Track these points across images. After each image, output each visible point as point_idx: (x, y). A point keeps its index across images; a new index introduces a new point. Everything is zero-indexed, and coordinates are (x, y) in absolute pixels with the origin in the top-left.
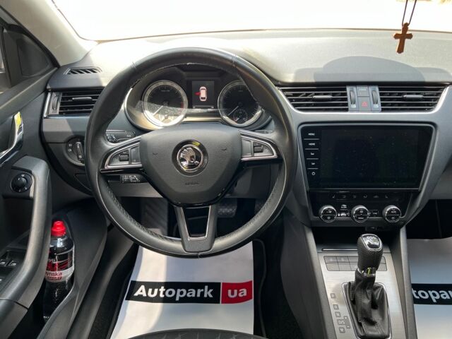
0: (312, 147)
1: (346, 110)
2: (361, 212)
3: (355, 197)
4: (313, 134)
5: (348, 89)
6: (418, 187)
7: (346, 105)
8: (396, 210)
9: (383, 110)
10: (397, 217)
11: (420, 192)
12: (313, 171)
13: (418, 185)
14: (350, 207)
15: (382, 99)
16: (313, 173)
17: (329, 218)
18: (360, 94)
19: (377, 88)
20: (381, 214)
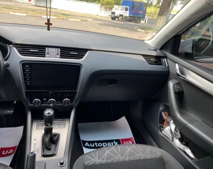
0: (28, 72)
1: (45, 57)
4: (28, 66)
5: (47, 48)
7: (45, 55)
9: (61, 58)
10: (68, 104)
13: (76, 90)
15: (61, 54)
16: (28, 84)
17: (37, 104)
18: (52, 51)
19: (59, 49)
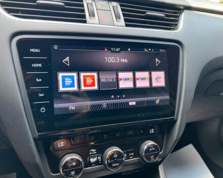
0: (38, 69)
2: (115, 156)
3: (105, 136)
4: (37, 50)
5: (85, 1)
6: (174, 116)
7: (84, 16)
8: (154, 146)
9: (128, 26)
11: (176, 121)
12: (41, 105)
13: (172, 113)
14: (101, 150)
15: (125, 15)
16: (43, 110)
17: (73, 173)
18: (100, 7)
19: (117, 4)
20: (137, 154)
